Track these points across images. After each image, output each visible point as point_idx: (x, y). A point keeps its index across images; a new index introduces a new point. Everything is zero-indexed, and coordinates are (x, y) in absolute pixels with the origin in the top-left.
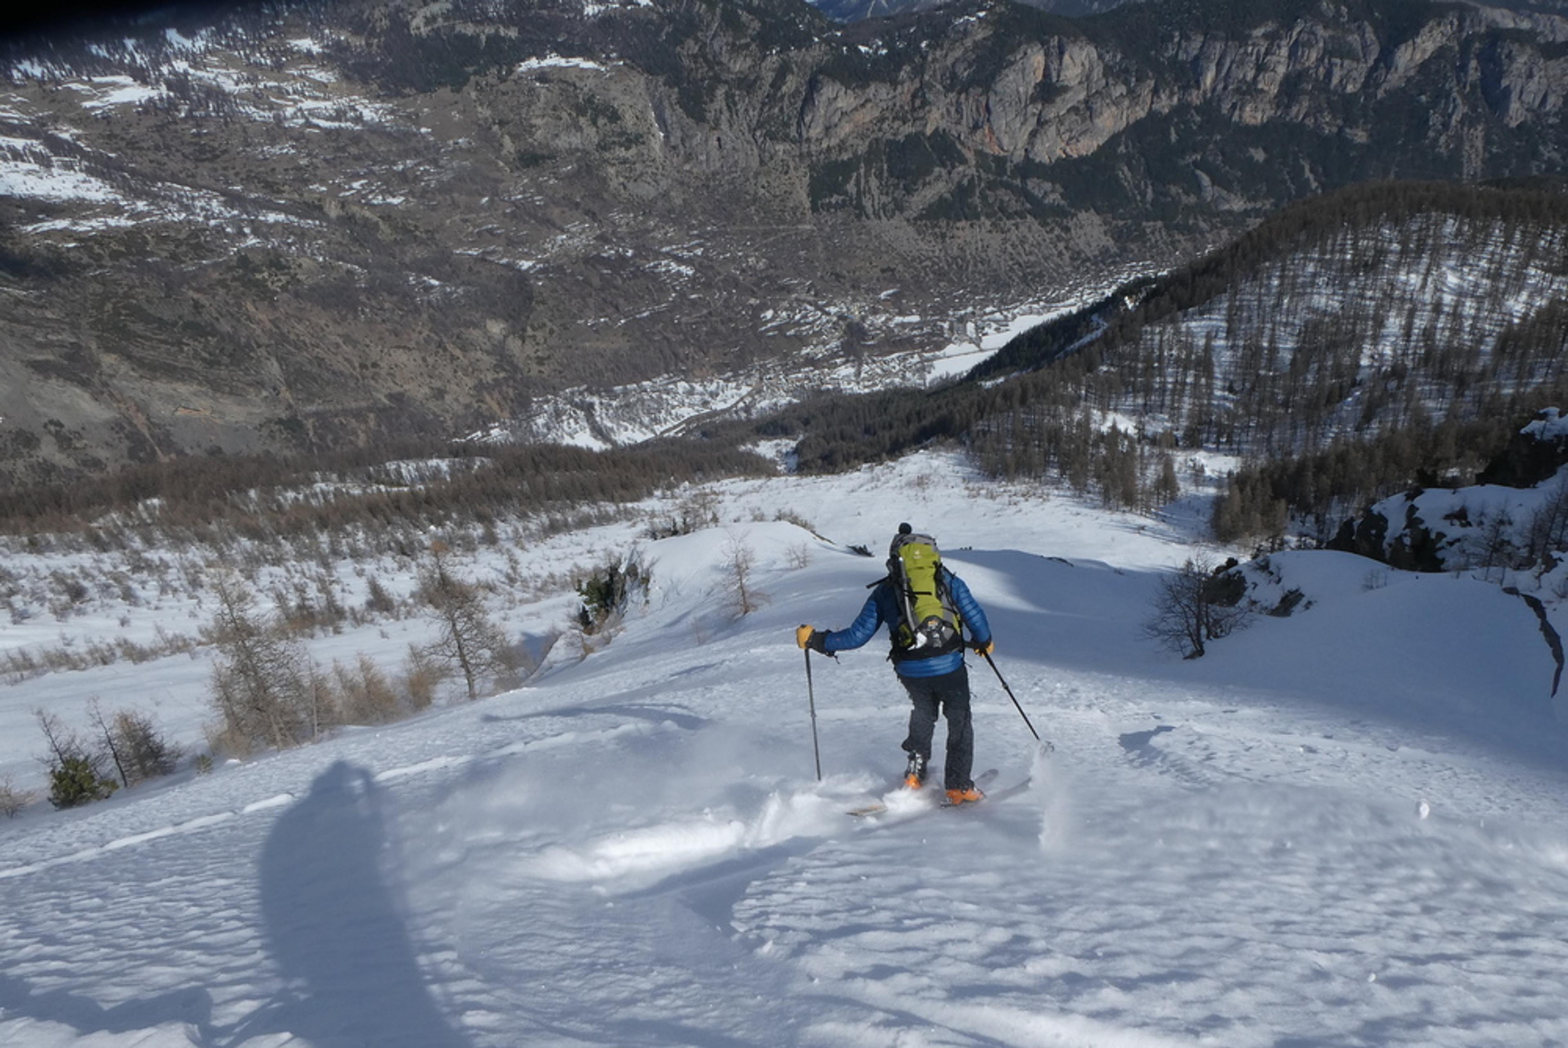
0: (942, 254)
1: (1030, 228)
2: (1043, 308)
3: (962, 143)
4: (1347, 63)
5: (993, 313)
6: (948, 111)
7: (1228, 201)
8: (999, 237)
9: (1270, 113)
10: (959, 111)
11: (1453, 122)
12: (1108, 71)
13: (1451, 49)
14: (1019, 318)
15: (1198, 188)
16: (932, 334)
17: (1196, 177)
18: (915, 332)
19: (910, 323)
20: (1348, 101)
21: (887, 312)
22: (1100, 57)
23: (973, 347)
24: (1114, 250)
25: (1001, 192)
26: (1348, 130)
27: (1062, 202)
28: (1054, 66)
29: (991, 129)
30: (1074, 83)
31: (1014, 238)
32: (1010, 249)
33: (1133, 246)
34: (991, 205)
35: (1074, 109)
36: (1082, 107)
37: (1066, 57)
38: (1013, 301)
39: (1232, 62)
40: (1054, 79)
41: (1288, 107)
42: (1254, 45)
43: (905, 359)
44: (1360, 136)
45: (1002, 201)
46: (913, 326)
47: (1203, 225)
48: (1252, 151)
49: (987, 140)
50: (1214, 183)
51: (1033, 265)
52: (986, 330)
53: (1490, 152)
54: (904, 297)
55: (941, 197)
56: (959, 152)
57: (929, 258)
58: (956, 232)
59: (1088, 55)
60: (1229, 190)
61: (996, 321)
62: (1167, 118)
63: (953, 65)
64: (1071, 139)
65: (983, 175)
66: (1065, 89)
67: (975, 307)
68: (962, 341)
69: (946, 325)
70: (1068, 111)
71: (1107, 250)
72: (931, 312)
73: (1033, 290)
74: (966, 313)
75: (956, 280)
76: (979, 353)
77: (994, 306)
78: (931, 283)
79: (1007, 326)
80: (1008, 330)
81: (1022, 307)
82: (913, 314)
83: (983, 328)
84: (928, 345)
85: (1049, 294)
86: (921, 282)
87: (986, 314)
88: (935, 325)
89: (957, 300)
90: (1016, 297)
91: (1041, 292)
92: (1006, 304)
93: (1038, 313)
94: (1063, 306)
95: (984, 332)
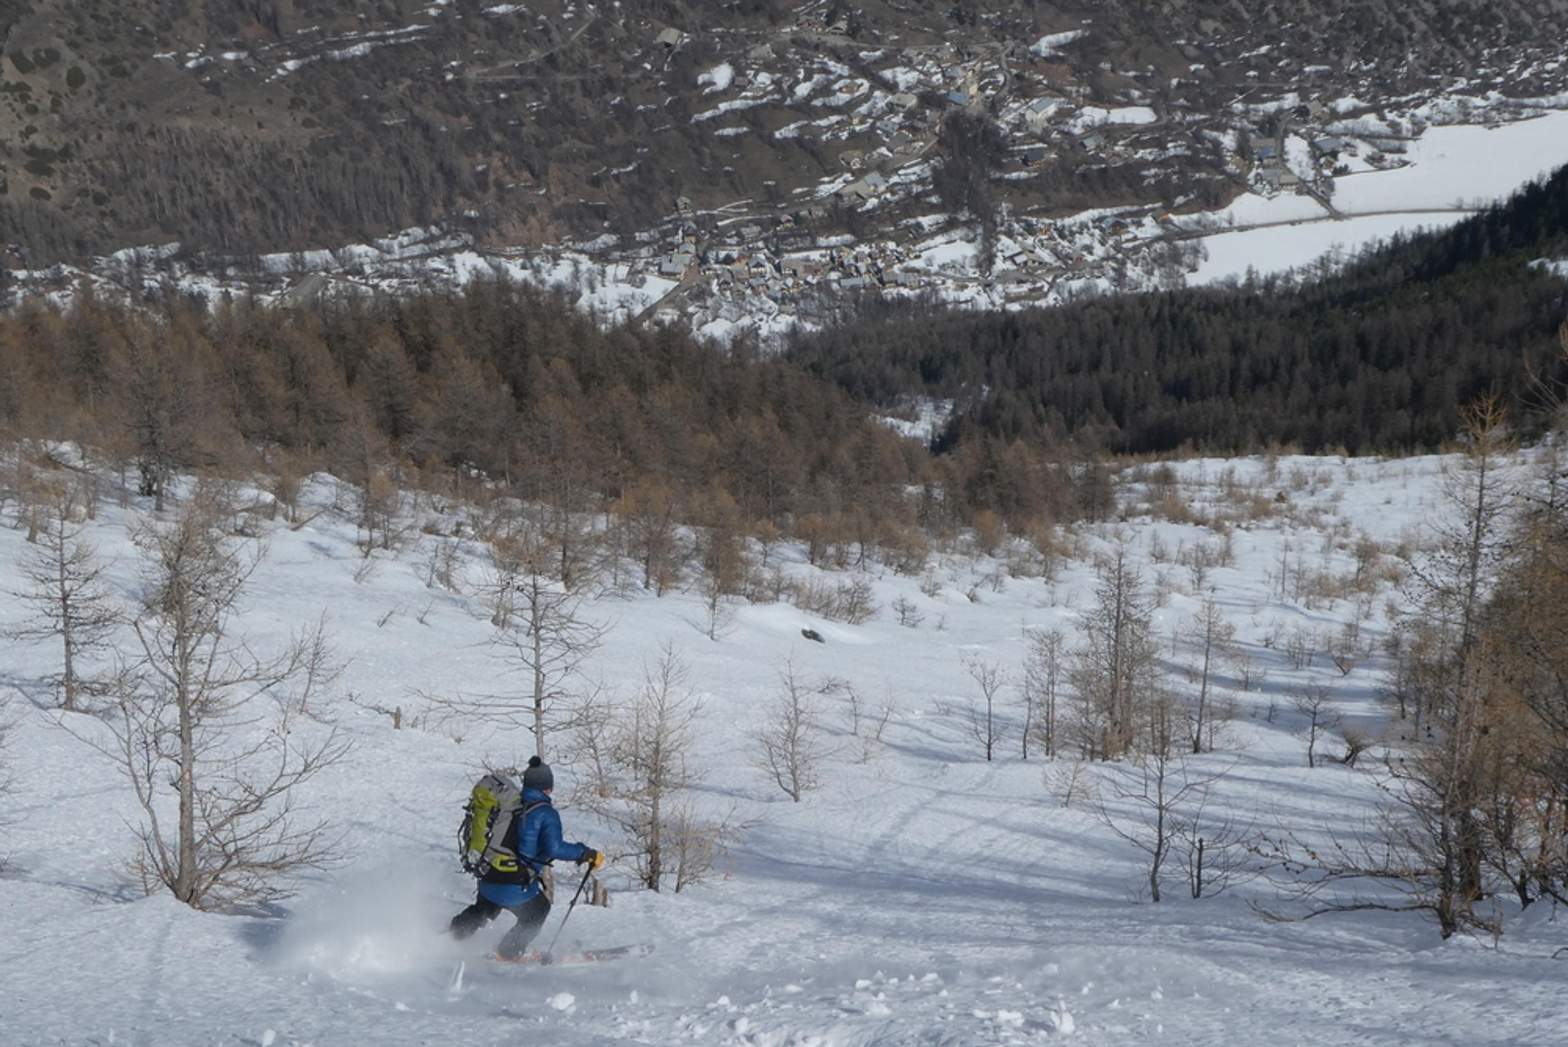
2: (1499, 107)
5: (1355, 113)
14: (1432, 133)
16: (1192, 162)
18: (1144, 154)
19: (1127, 128)
21: (1061, 92)
23: (1309, 205)
43: (1118, 227)
46: (1135, 136)
52: (1343, 159)
54: (1104, 53)
61: (1369, 137)
67: (1304, 94)
68: (1276, 187)
69: (1228, 140)
72: (1182, 101)
73: (1465, 55)
74: (1280, 111)
75: (1246, 16)
76: (1331, 222)
77: (1358, 96)
78: (1176, 20)
79: (1401, 151)
80: (1405, 163)
81: (1440, 101)
82: (1130, 103)
83: (1334, 154)
84: (1183, 192)
85: (1514, 69)
86: (1151, 15)
87: (1335, 116)
88: (1198, 138)
89: (1252, 73)
90: (1421, 74)
91: (1491, 61)
92: (1392, 91)
93: (1488, 122)
94: (1554, 107)
95: (1338, 164)
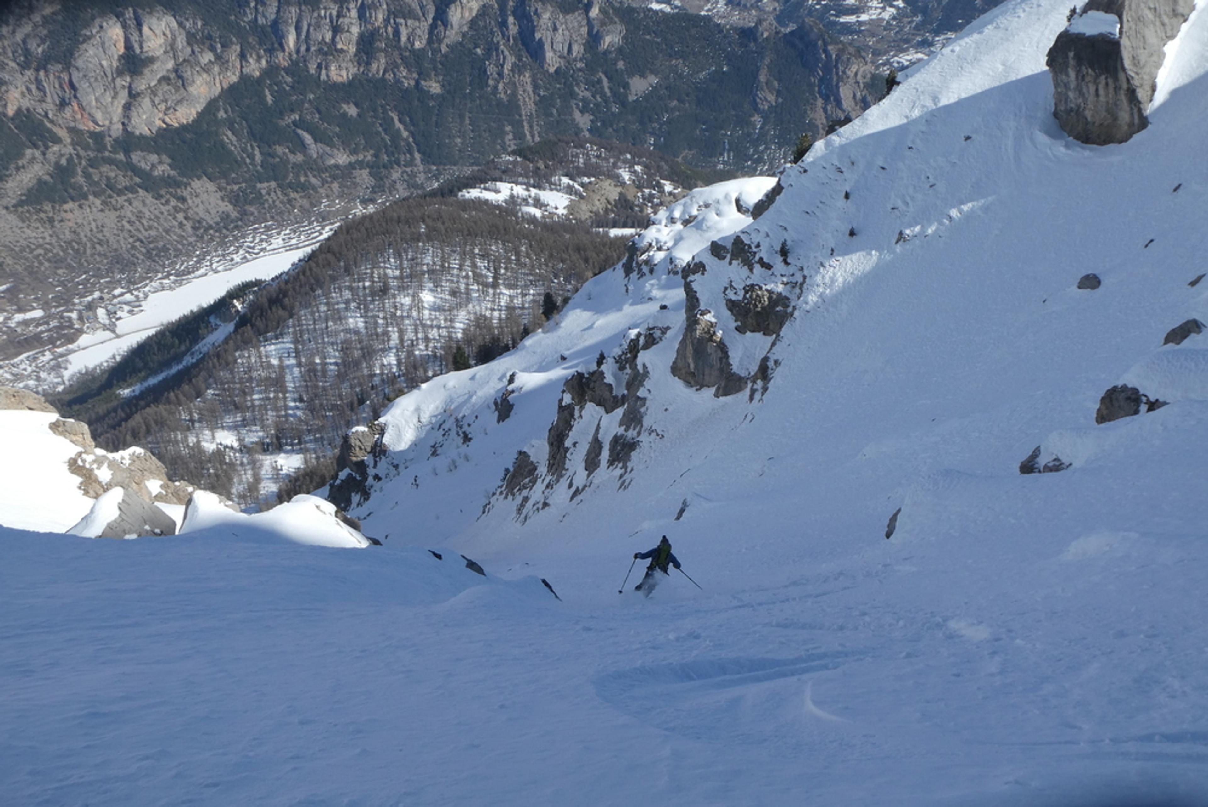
0: (54, 240)
1: (143, 202)
2: (175, 282)
3: (52, 122)
4: (410, 22)
5: (122, 294)
6: (29, 90)
7: (332, 156)
8: (113, 215)
9: (353, 70)
10: (40, 88)
11: (506, 71)
12: (191, 38)
13: (492, 7)
14: (151, 296)
15: (303, 147)
16: (60, 327)
17: (298, 136)
18: (41, 328)
19: (33, 320)
20: (418, 55)
21: (3, 310)
22: (181, 25)
23: (108, 334)
24: (234, 214)
25: (105, 168)
26: (423, 83)
27: (172, 173)
28: (134, 38)
29: (80, 105)
30: (159, 53)
31: (129, 214)
32: (127, 226)
33: (252, 209)
34: (97, 184)
35: (165, 79)
36: (172, 76)
37: (145, 29)
38: (142, 279)
39: (309, 25)
40: (138, 51)
41: (368, 64)
42: (325, 8)
43: (35, 359)
44: (435, 87)
45: (108, 178)
46: (37, 322)
47: (313, 181)
48: (345, 106)
49: (79, 116)
50: (316, 141)
51: (155, 240)
52: (119, 314)
53: (539, 95)
54: (20, 291)
55: (40, 181)
56: (50, 131)
57: (40, 246)
58: (64, 215)
59: (168, 24)
60: (331, 145)
61: (127, 303)
62: (259, 81)
63: (24, 41)
64: (167, 109)
65: (82, 153)
66: (151, 60)
67: (101, 291)
68: (95, 329)
69: (74, 315)
70: (160, 81)
71: (228, 216)
72: (54, 304)
73: (160, 265)
74: (94, 299)
75: (75, 265)
76: (117, 340)
77: (122, 288)
78: (48, 272)
79: (140, 306)
80: (142, 311)
81: (153, 284)
82: (34, 309)
83: (115, 313)
84: (59, 339)
85: (178, 267)
86: (37, 272)
87: (115, 297)
88: (62, 317)
89: (81, 287)
90: (144, 275)
91: (169, 265)
92: (134, 283)
93: (171, 288)
94: (195, 278)
95: (117, 316)
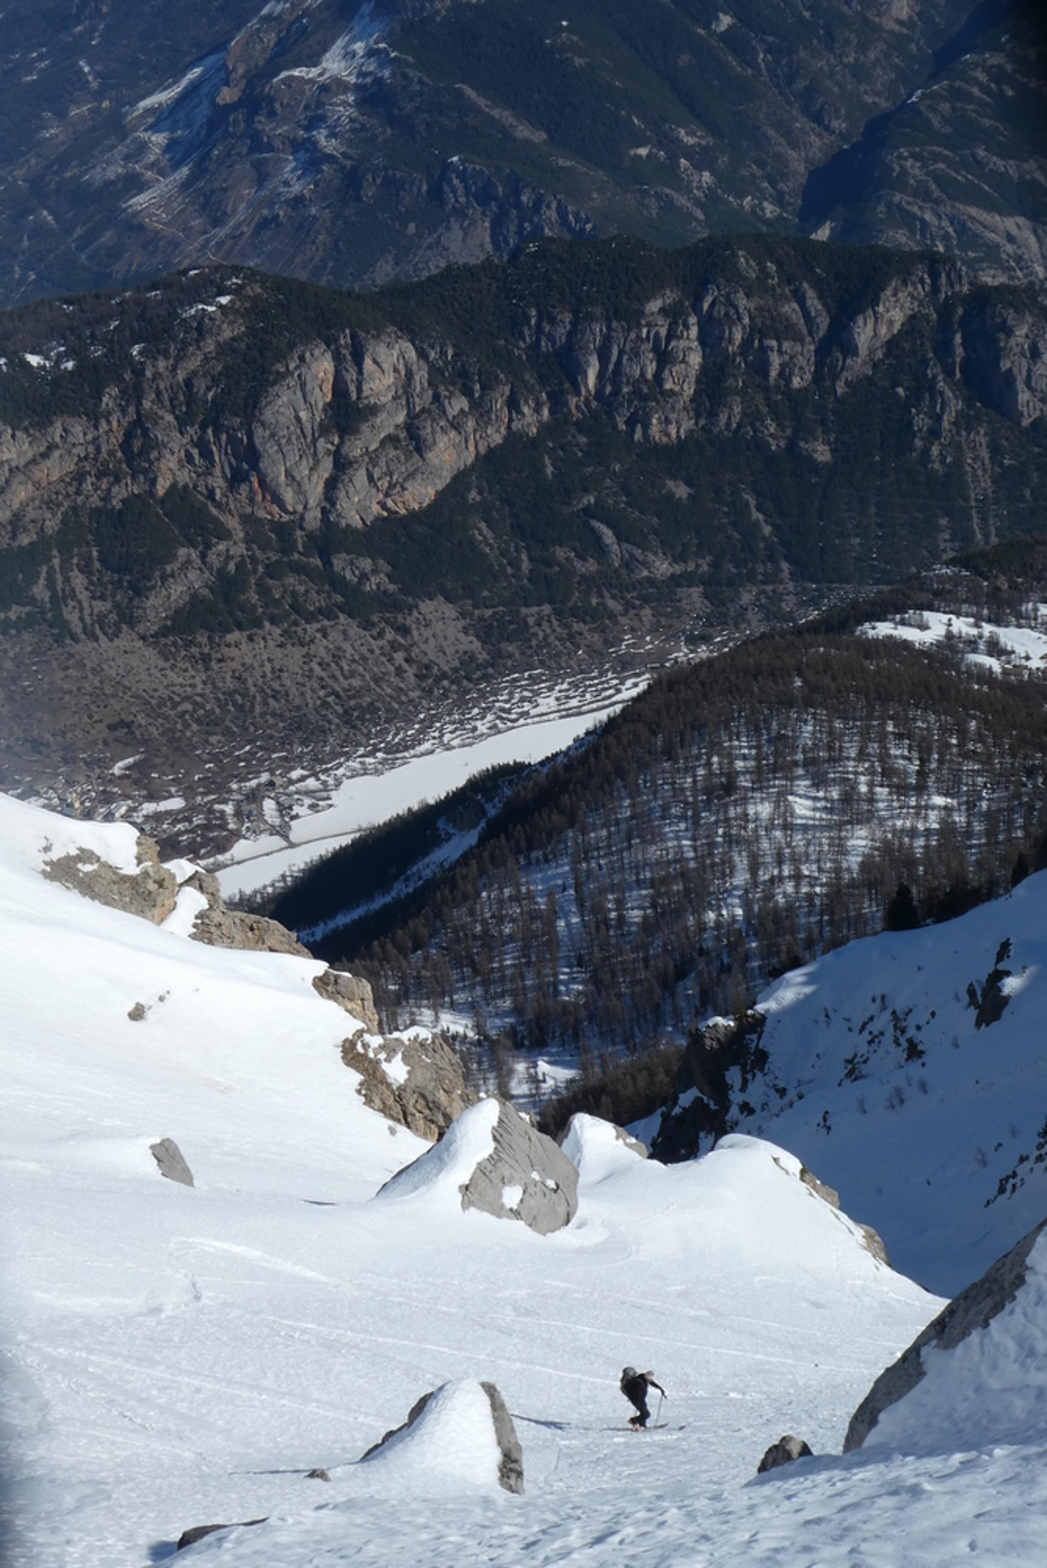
0: (208, 689)
1: (345, 633)
2: (383, 762)
3: (219, 506)
4: (786, 345)
5: (302, 779)
6: (190, 457)
7: (646, 565)
8: (297, 653)
9: (688, 424)
10: (207, 455)
11: (946, 425)
12: (436, 374)
13: (926, 317)
14: (346, 783)
15: (600, 550)
16: (207, 827)
17: (592, 530)
18: (180, 826)
19: (168, 813)
20: (796, 400)
21: (127, 797)
22: (422, 354)
23: (277, 841)
24: (482, 656)
25: (291, 580)
26: (802, 444)
27: (392, 587)
28: (351, 375)
29: (262, 483)
30: (386, 399)
31: (322, 652)
32: (317, 670)
33: (511, 648)
34: (277, 603)
35: (391, 439)
36: (403, 435)
37: (368, 362)
38: (335, 755)
39: (621, 353)
40: (354, 396)
41: (713, 415)
42: (649, 325)
44: (822, 453)
45: (294, 595)
46: (174, 816)
47: (612, 604)
48: (670, 484)
49: (259, 498)
50: (620, 538)
51: (358, 694)
52: (296, 809)
53: (1001, 465)
54: (153, 768)
55: (194, 596)
56: (215, 520)
57: (187, 698)
58: (225, 650)
59: (402, 354)
60: (644, 546)
61: (309, 793)
62: (535, 443)
63: (188, 382)
64: (392, 486)
65: (258, 553)
66: (373, 410)
67: (272, 772)
68: (258, 833)
69: (229, 809)
70: (383, 443)
71: (472, 658)
72: (201, 790)
73: (363, 734)
74: (259, 785)
75: (236, 729)
76: (289, 850)
77: (303, 768)
78: (195, 739)
79: (328, 798)
80: (331, 806)
81: (350, 763)
82: (171, 796)
83: (290, 808)
84: (203, 846)
85: (389, 738)
86: (179, 739)
87: (291, 782)
88: (211, 811)
89: (242, 764)
90: (338, 749)
91: (376, 737)
92: (322, 762)
93: (377, 772)
94: (414, 756)
95: (293, 813)
